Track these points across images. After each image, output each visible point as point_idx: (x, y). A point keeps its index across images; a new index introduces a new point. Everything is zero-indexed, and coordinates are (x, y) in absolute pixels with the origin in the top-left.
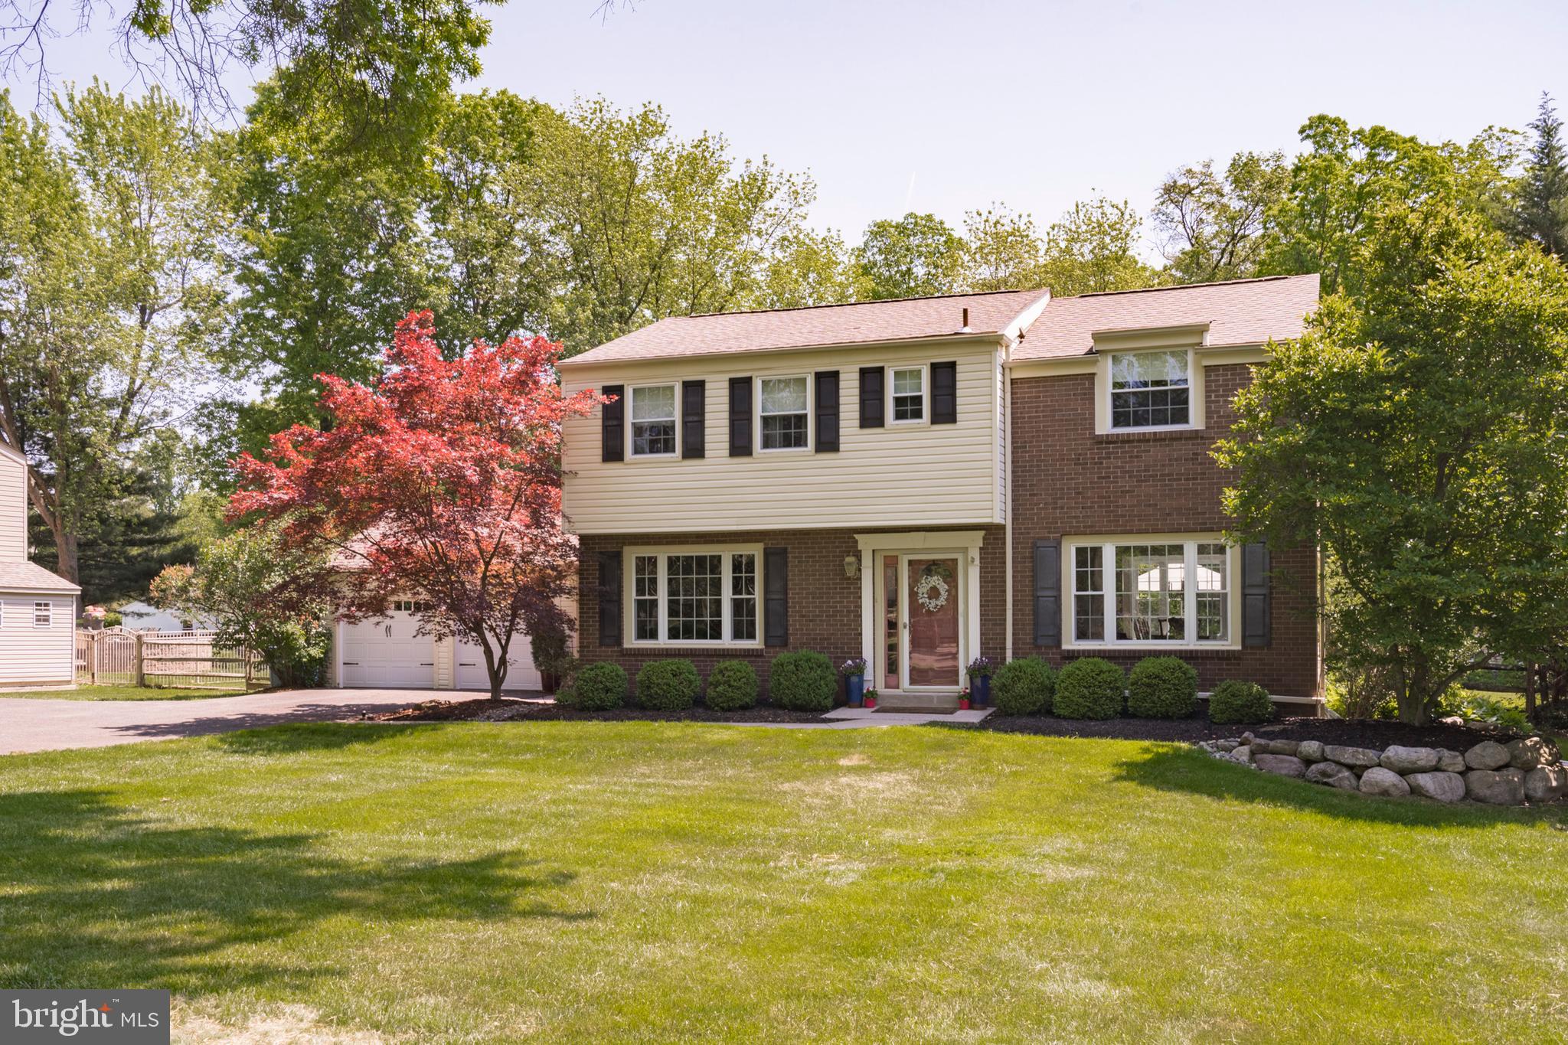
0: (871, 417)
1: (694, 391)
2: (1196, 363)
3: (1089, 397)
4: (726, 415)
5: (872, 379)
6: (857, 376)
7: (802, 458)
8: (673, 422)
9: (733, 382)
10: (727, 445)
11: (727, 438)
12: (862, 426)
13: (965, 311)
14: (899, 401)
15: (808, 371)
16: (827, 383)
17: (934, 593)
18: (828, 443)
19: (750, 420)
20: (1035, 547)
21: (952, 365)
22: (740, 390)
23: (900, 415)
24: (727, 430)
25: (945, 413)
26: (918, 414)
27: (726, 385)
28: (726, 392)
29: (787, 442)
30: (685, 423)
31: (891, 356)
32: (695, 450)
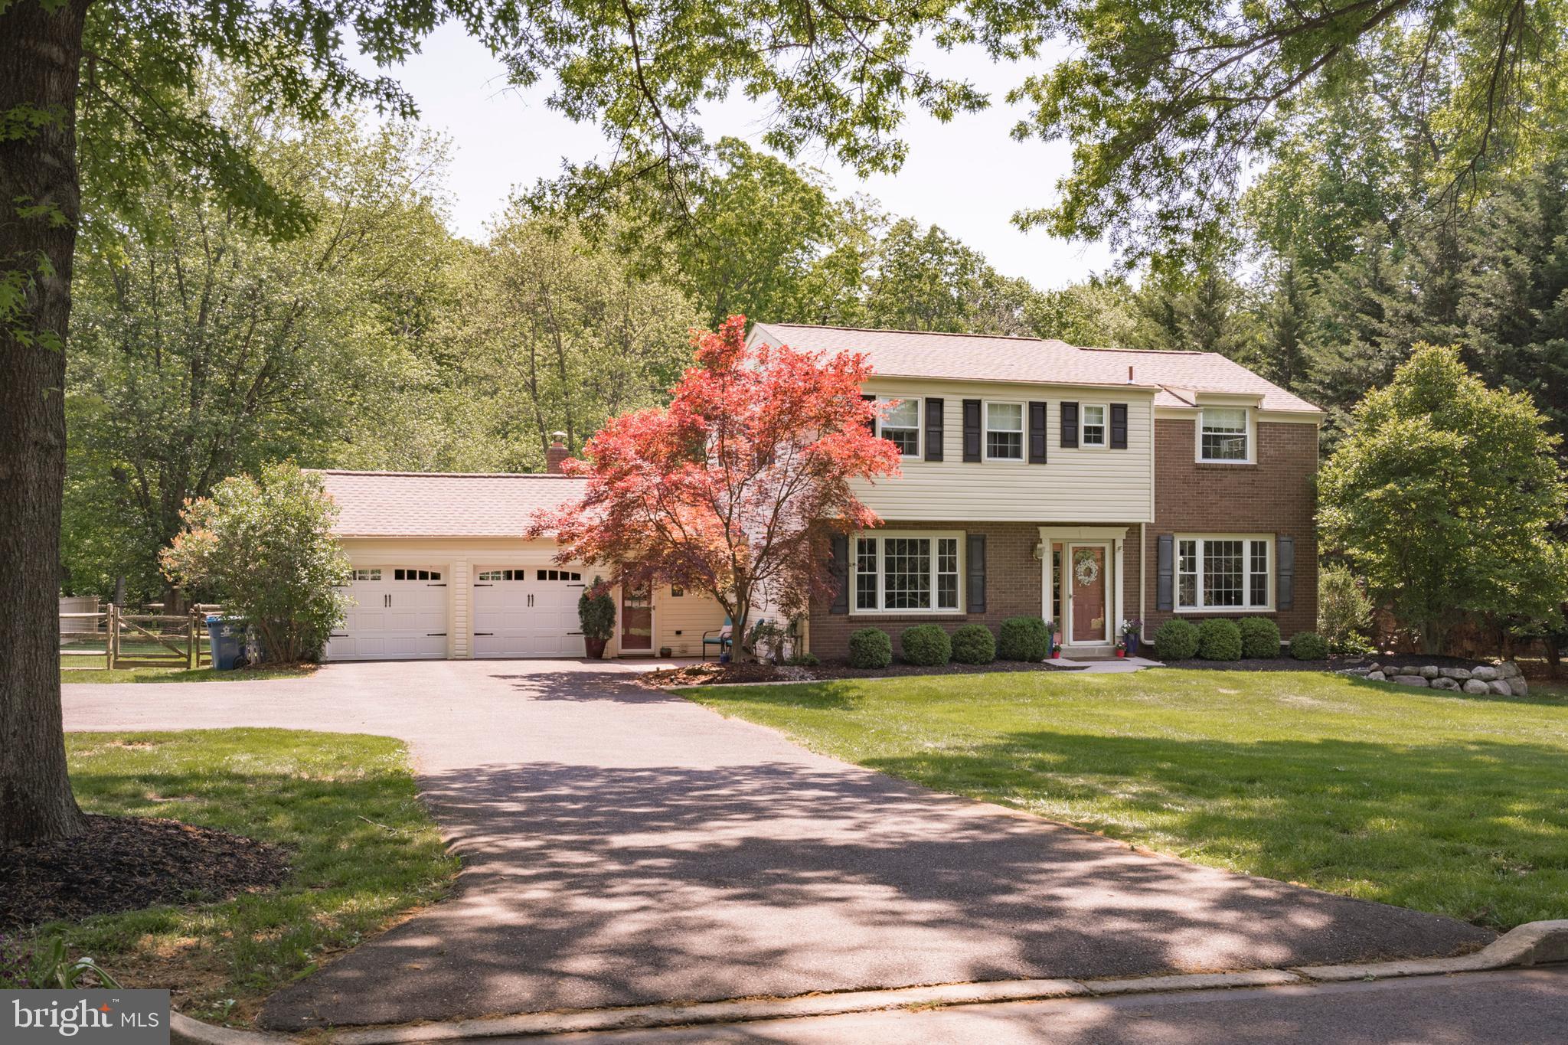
0: (1069, 440)
1: (935, 406)
2: (1251, 420)
3: (1191, 436)
4: (961, 428)
5: (1070, 411)
6: (1059, 407)
7: (1017, 467)
8: (917, 431)
9: (966, 403)
10: (961, 453)
11: (961, 447)
12: (1062, 446)
13: (1131, 369)
14: (1087, 429)
15: (1024, 399)
16: (1038, 411)
17: (1089, 571)
18: (1038, 456)
19: (979, 435)
20: (1158, 539)
21: (1125, 407)
22: (972, 409)
23: (1087, 440)
24: (961, 441)
25: (1120, 441)
26: (1099, 440)
27: (961, 404)
28: (961, 410)
29: (1003, 453)
30: (927, 433)
31: (1084, 395)
32: (935, 454)
